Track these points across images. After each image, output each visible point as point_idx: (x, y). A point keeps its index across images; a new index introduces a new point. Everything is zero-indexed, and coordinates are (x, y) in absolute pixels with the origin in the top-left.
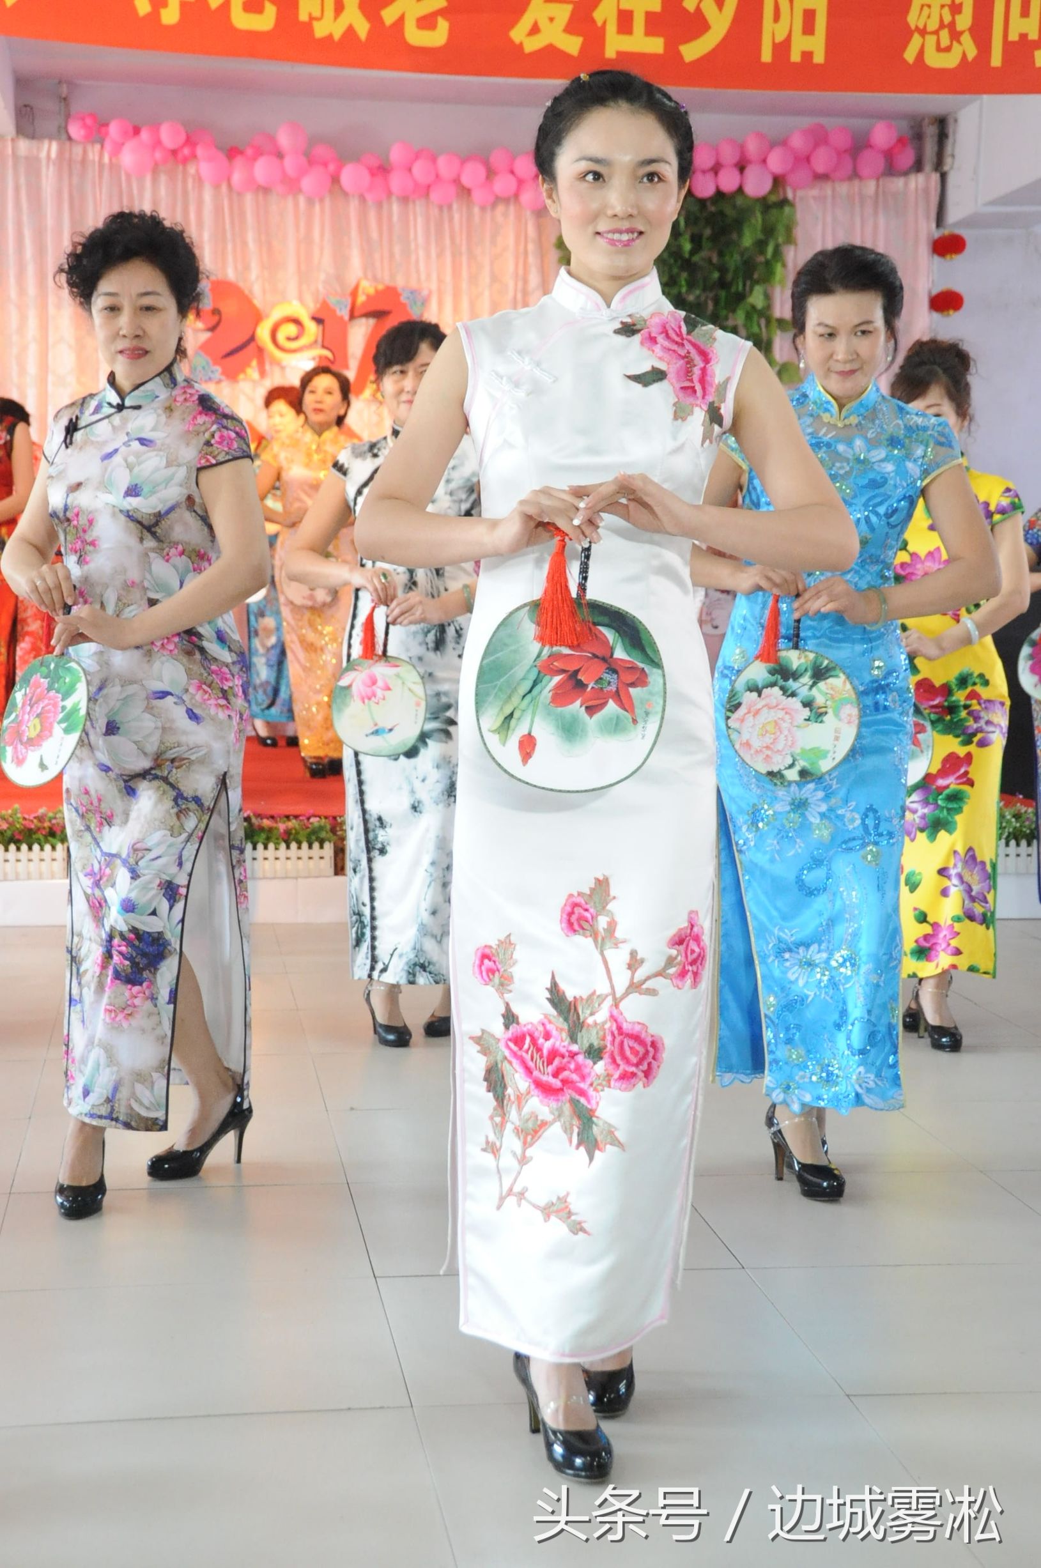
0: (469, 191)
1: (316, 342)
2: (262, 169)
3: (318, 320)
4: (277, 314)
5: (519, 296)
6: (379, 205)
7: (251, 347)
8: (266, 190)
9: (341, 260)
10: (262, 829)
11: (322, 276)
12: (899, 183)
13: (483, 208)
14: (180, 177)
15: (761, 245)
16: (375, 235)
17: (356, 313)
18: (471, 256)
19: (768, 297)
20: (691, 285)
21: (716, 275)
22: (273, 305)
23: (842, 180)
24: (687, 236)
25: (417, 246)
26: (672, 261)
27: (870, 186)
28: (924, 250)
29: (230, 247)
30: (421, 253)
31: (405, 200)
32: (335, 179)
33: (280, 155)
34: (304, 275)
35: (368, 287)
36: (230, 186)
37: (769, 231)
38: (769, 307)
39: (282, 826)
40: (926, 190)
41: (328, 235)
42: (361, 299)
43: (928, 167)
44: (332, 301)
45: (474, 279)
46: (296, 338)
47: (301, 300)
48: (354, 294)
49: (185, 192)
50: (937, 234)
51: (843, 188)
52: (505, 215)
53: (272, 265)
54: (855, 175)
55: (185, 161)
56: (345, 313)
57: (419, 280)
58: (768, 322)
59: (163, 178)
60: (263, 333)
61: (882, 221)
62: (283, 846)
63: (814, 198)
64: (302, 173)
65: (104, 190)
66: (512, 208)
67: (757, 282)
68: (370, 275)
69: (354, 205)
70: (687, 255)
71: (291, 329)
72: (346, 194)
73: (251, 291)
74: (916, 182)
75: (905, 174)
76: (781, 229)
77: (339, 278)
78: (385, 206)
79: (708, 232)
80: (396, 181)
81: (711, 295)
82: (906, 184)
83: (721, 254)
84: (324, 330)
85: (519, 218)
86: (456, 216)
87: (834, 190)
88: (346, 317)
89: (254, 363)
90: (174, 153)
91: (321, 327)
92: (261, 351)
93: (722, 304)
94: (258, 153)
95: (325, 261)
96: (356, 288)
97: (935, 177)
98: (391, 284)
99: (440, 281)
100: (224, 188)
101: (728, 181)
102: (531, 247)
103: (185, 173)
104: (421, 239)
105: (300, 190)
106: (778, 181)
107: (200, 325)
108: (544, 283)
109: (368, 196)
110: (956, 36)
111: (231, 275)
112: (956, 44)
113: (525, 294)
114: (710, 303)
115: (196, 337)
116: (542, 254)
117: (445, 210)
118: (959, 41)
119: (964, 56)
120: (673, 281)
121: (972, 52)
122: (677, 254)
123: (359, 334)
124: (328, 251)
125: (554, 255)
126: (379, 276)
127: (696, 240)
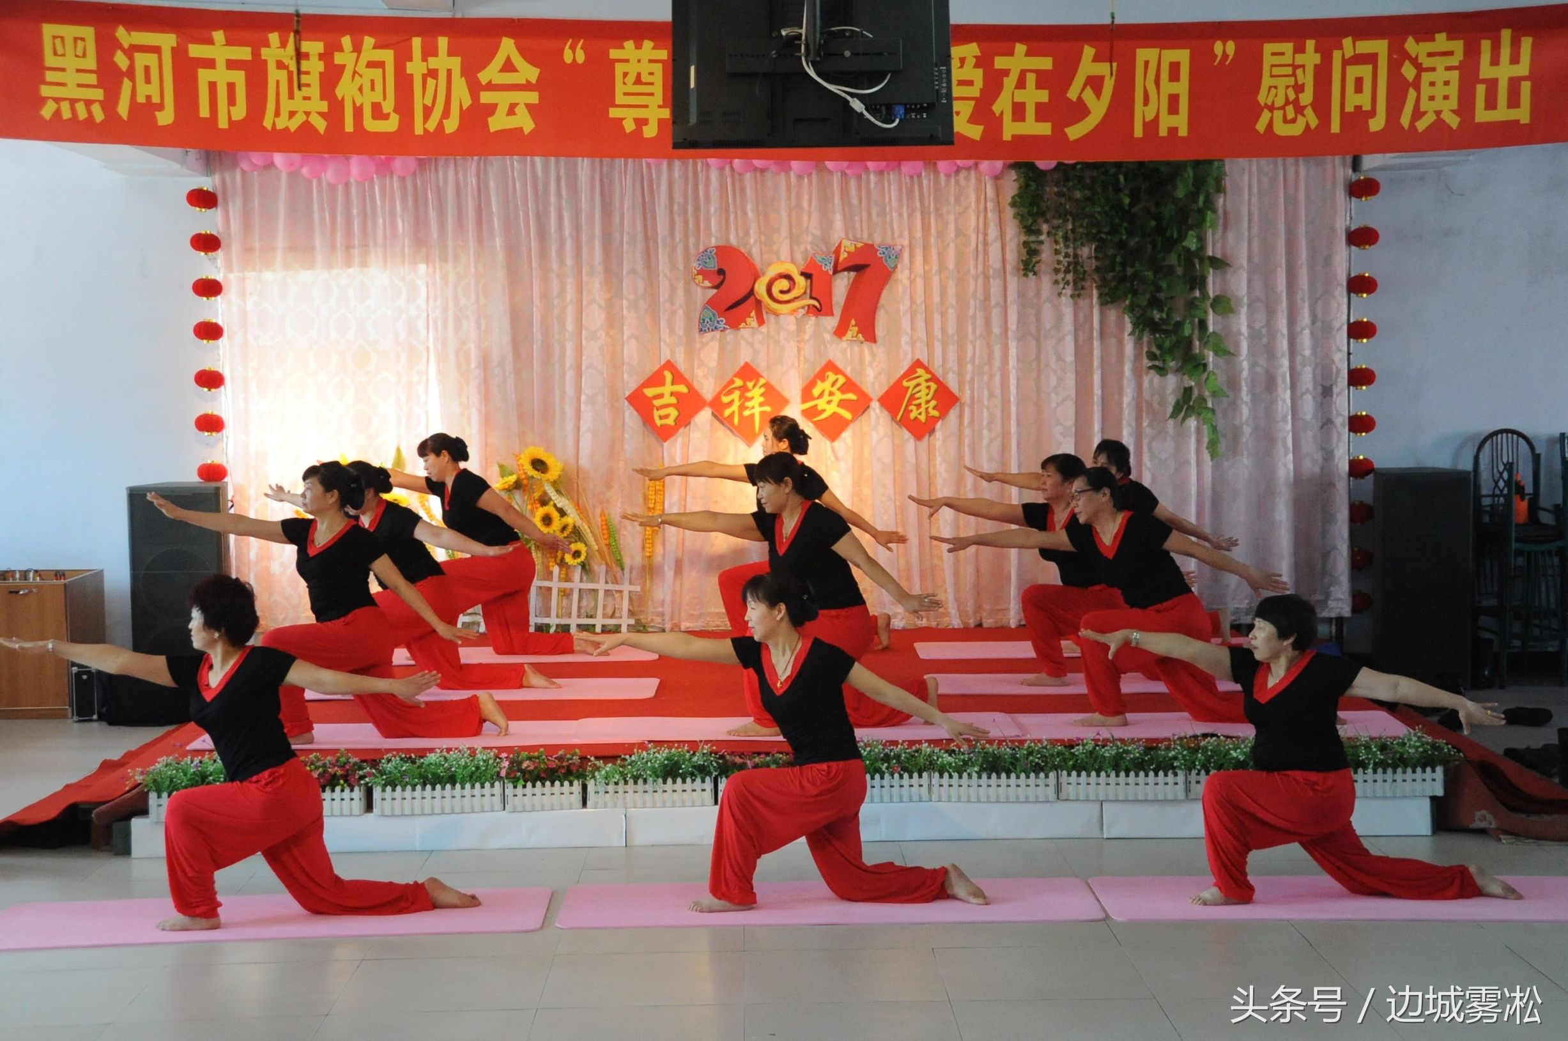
0: (934, 164)
1: (805, 292)
3: (806, 275)
4: (771, 272)
5: (980, 247)
6: (858, 176)
7: (751, 300)
8: (762, 171)
9: (826, 224)
11: (810, 238)
13: (948, 176)
16: (855, 201)
17: (839, 269)
18: (939, 215)
19: (1202, 240)
20: (1130, 233)
21: (1153, 223)
22: (769, 265)
24: (1127, 191)
25: (891, 208)
26: (1113, 213)
29: (732, 217)
30: (895, 215)
34: (794, 239)
35: (849, 246)
36: (731, 169)
37: (1199, 183)
38: (1202, 247)
41: (814, 203)
42: (843, 256)
44: (818, 258)
45: (941, 235)
46: (788, 291)
47: (793, 261)
48: (837, 252)
49: (695, 174)
50: (1354, 178)
52: (967, 179)
53: (768, 230)
56: (829, 268)
57: (893, 238)
58: (1202, 260)
59: (676, 165)
60: (760, 288)
65: (628, 177)
66: (973, 173)
67: (1191, 228)
68: (851, 236)
69: (835, 180)
70: (1127, 208)
71: (784, 284)
72: (829, 171)
73: (750, 253)
76: (1211, 181)
77: (825, 238)
78: (863, 177)
79: (1144, 187)
81: (1149, 240)
83: (1158, 205)
84: (811, 283)
85: (979, 180)
86: (925, 182)
88: (831, 272)
89: (753, 314)
91: (809, 281)
92: (759, 303)
93: (1159, 247)
95: (812, 223)
96: (839, 246)
98: (870, 242)
99: (911, 237)
100: (727, 172)
102: (990, 205)
104: (894, 203)
105: (791, 170)
107: (707, 284)
108: (1002, 235)
109: (848, 172)
110: (1299, 110)
111: (733, 241)
112: (1299, 117)
113: (986, 244)
114: (1149, 247)
115: (703, 292)
116: (1000, 211)
117: (915, 177)
118: (1303, 115)
119: (1308, 125)
120: (1114, 231)
121: (1314, 122)
122: (1118, 206)
123: (842, 285)
124: (815, 216)
125: (1010, 212)
126: (859, 236)
127: (1135, 194)
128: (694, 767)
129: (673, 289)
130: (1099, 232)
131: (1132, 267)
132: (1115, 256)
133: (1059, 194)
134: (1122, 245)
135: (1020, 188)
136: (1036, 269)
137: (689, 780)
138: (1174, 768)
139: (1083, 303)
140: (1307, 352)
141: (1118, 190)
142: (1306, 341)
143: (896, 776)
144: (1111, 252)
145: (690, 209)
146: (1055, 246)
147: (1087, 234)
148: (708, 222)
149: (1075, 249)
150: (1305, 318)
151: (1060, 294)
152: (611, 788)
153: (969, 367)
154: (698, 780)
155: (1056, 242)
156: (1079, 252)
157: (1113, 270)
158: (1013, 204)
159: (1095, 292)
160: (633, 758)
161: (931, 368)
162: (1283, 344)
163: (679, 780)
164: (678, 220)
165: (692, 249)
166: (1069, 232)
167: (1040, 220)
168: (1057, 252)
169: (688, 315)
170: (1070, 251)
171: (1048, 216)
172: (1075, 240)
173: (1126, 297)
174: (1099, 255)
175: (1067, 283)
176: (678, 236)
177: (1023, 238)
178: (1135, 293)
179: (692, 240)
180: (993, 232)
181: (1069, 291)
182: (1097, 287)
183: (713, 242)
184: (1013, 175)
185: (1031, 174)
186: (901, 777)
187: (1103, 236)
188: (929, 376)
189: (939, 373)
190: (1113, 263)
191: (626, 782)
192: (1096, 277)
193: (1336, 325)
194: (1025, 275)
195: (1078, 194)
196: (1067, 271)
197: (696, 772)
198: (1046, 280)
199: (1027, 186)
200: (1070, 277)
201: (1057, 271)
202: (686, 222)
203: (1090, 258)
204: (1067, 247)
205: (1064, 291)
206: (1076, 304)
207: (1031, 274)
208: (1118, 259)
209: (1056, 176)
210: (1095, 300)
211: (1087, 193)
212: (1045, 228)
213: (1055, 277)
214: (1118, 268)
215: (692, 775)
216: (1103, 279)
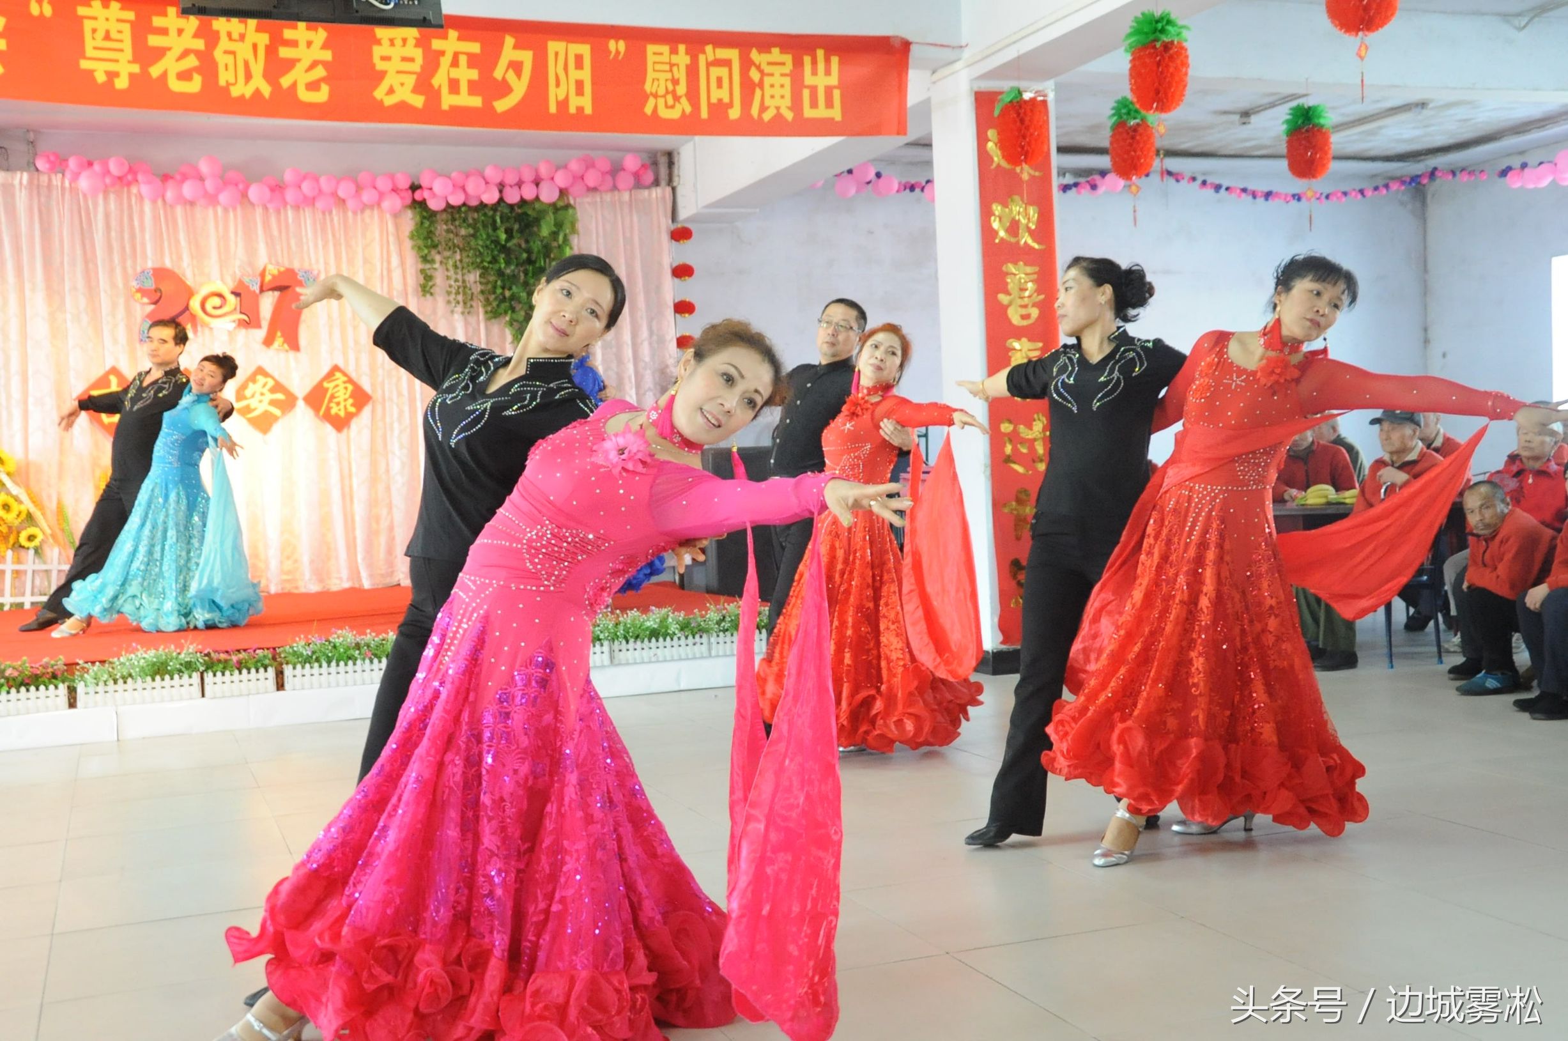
0: (344, 201)
1: (235, 309)
2: (188, 189)
3: (236, 294)
4: (205, 291)
5: (385, 273)
6: (278, 211)
7: (187, 315)
8: (192, 203)
9: (251, 251)
10: (219, 661)
11: (238, 263)
12: (646, 193)
13: (355, 213)
14: (125, 196)
15: (554, 235)
16: (275, 233)
17: (265, 288)
18: (348, 246)
20: (508, 263)
21: (525, 255)
22: (202, 285)
23: (607, 191)
24: (503, 229)
25: (307, 239)
26: (493, 246)
27: (626, 196)
28: (665, 238)
29: (166, 244)
30: (311, 245)
31: (297, 207)
32: (244, 195)
33: (201, 179)
34: (223, 262)
35: (272, 270)
36: (164, 200)
37: (559, 225)
39: (234, 658)
40: (664, 198)
41: (240, 233)
42: (268, 278)
43: (663, 183)
44: (246, 280)
46: (220, 307)
47: (223, 280)
48: (263, 275)
49: (130, 207)
50: (673, 227)
51: (608, 197)
52: (371, 217)
53: (199, 255)
54: (615, 188)
55: (129, 184)
56: (256, 288)
57: (310, 264)
59: (112, 197)
60: (195, 304)
61: (635, 219)
62: (237, 672)
63: (589, 203)
64: (219, 191)
65: (67, 207)
66: (376, 212)
68: (273, 261)
69: (259, 211)
70: (503, 243)
71: (216, 301)
72: (252, 204)
73: (184, 275)
74: (656, 192)
75: (648, 187)
76: (567, 224)
77: (251, 264)
78: (282, 211)
79: (516, 227)
80: (290, 195)
81: (522, 269)
82: (650, 195)
83: (527, 242)
84: (240, 301)
85: (381, 219)
86: (336, 219)
87: (601, 198)
88: (258, 291)
90: (120, 178)
91: (238, 299)
92: (194, 316)
93: (530, 274)
94: (185, 178)
95: (239, 252)
96: (264, 271)
97: (668, 190)
98: (291, 267)
99: (326, 264)
100: (160, 202)
101: (529, 193)
102: (391, 239)
103: (129, 193)
104: (310, 235)
105: (218, 203)
106: (563, 192)
107: (145, 300)
108: (402, 263)
109: (269, 206)
110: (677, 98)
111: (168, 264)
112: (677, 104)
113: (389, 271)
114: (522, 275)
115: (143, 308)
116: (400, 243)
117: (327, 214)
118: (679, 102)
119: (683, 111)
120: (494, 260)
121: (688, 109)
122: (496, 242)
123: (267, 304)
124: (241, 245)
125: (408, 244)
126: (280, 261)
127: (509, 232)
128: (181, 664)
129: (114, 305)
130: (482, 262)
131: (510, 289)
132: (496, 282)
133: (448, 231)
134: (500, 273)
135: (417, 224)
136: (432, 291)
137: (176, 676)
138: (600, 640)
139: (472, 319)
140: (647, 359)
141: (495, 229)
142: (645, 351)
143: (367, 661)
144: (492, 278)
145: (126, 236)
146: (446, 273)
147: (472, 264)
148: (143, 244)
149: (463, 275)
150: (644, 333)
151: (452, 312)
152: (101, 688)
153: (380, 371)
154: (186, 676)
155: (447, 270)
156: (466, 278)
157: (494, 293)
158: (412, 237)
159: (481, 310)
160: (122, 659)
161: (346, 371)
162: (628, 353)
163: (167, 677)
164: (116, 245)
165: (130, 271)
166: (458, 263)
167: (433, 252)
168: (448, 278)
169: (129, 328)
170: (459, 277)
171: (440, 248)
172: (463, 268)
173: (506, 313)
174: (482, 280)
175: (458, 302)
176: (116, 258)
177: (421, 266)
178: (513, 310)
179: (129, 263)
180: (395, 261)
181: (459, 308)
182: (484, 306)
183: (150, 265)
184: (409, 214)
185: (425, 214)
186: (371, 662)
187: (486, 264)
188: (345, 379)
189: (354, 376)
190: (495, 287)
191: (115, 682)
192: (481, 297)
193: (668, 338)
194: (424, 295)
195: (463, 232)
196: (458, 293)
197: (183, 669)
198: (441, 301)
199: (422, 223)
200: (460, 298)
201: (449, 293)
202: (123, 248)
203: (475, 282)
204: (456, 273)
205: (456, 309)
206: (466, 320)
207: (428, 296)
208: (499, 283)
209: (444, 216)
210: (482, 316)
211: (471, 231)
212: (438, 258)
213: (447, 298)
214: (499, 291)
215: (180, 671)
216: (487, 300)
